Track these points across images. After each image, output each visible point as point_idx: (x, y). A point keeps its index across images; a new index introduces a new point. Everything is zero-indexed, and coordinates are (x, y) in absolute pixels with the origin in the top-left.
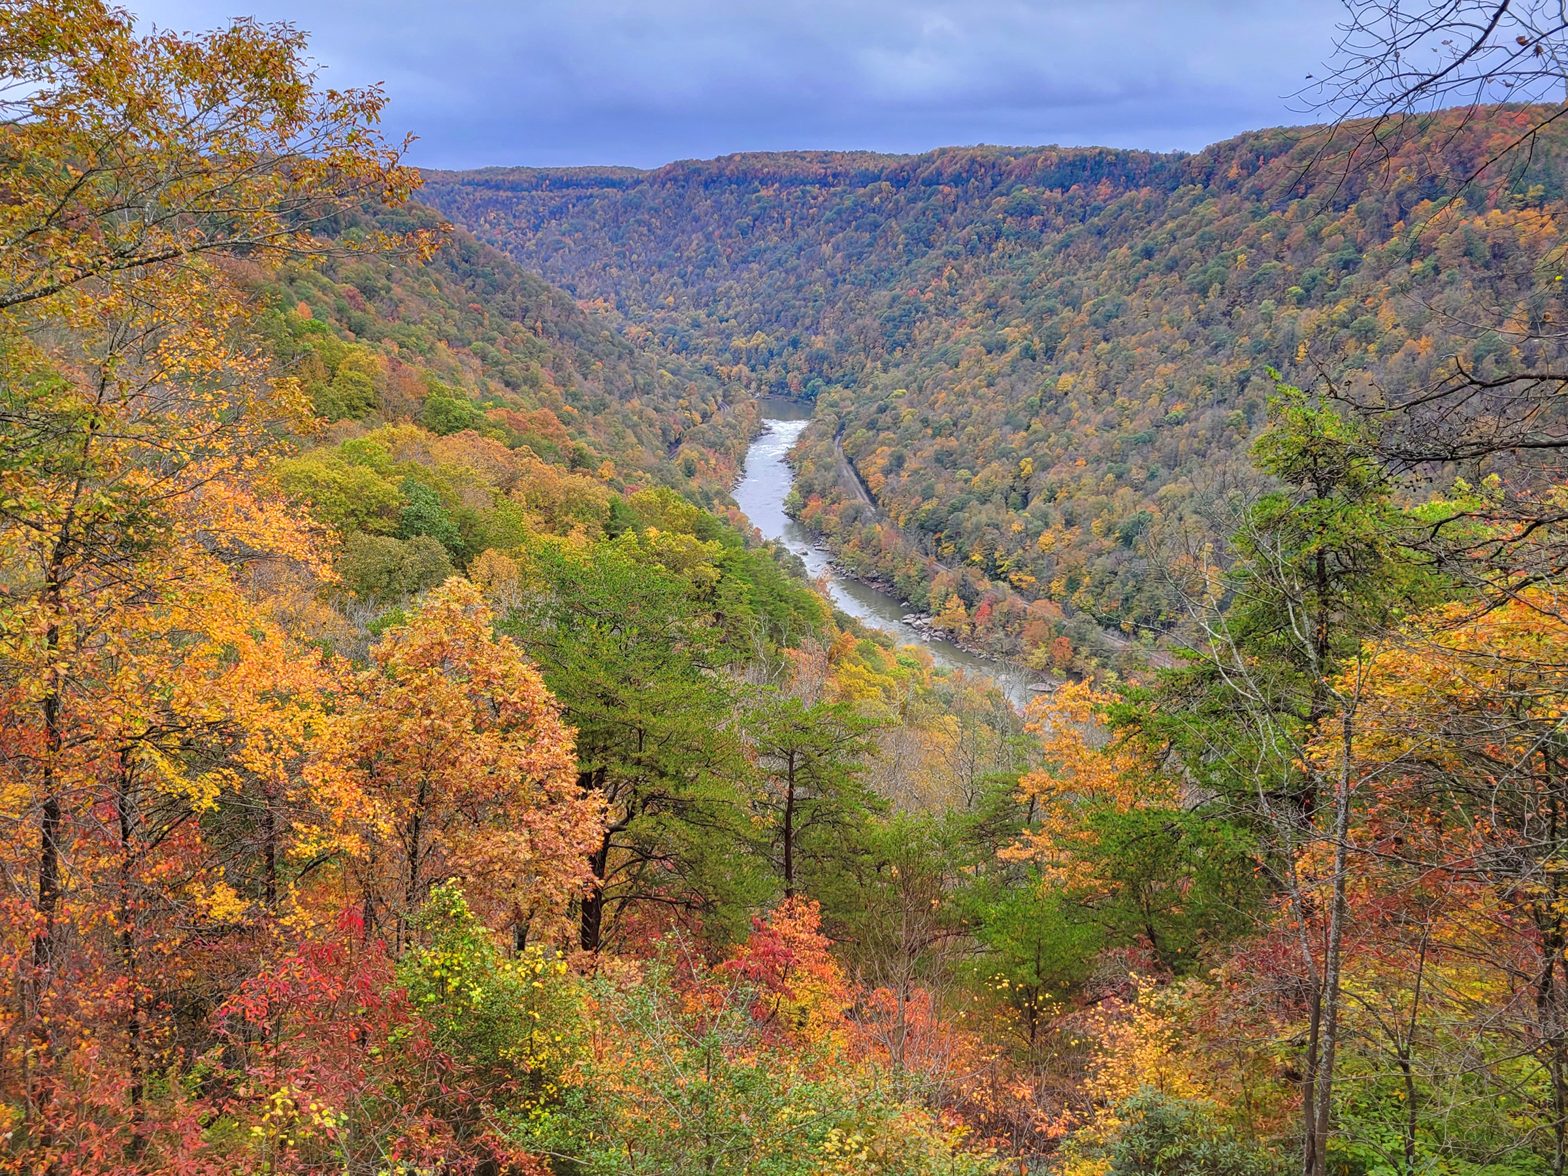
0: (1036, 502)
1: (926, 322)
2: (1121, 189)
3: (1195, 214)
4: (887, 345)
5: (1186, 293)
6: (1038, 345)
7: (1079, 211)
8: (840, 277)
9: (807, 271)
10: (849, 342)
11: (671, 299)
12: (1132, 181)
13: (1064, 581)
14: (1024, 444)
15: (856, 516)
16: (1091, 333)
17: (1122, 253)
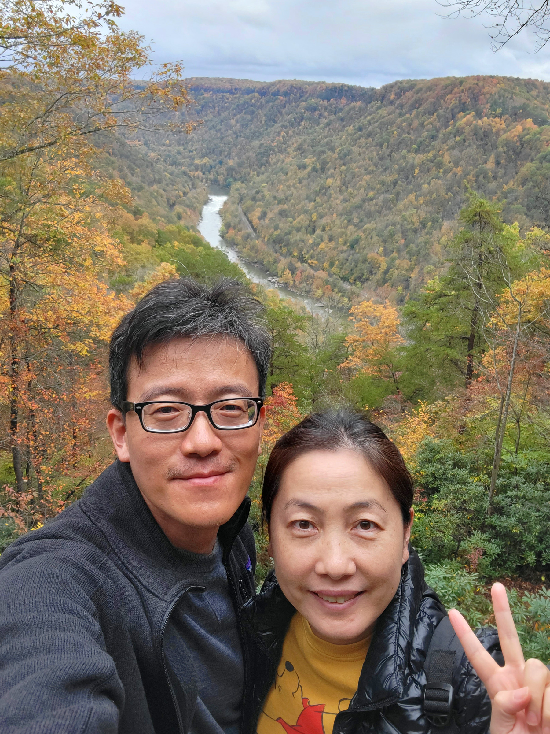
0: (318, 232)
1: (274, 155)
2: (350, 102)
3: (378, 113)
4: (259, 164)
5: (375, 146)
6: (318, 166)
7: (334, 110)
8: (239, 134)
9: (225, 131)
10: (243, 163)
11: (168, 141)
12: (354, 98)
13: (328, 263)
14: (313, 208)
15: (247, 237)
16: (339, 162)
17: (350, 129)
